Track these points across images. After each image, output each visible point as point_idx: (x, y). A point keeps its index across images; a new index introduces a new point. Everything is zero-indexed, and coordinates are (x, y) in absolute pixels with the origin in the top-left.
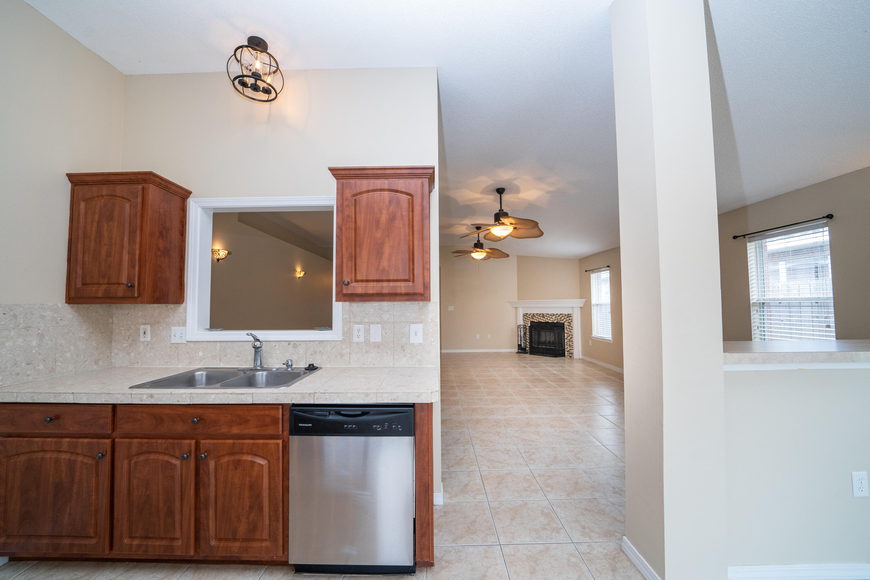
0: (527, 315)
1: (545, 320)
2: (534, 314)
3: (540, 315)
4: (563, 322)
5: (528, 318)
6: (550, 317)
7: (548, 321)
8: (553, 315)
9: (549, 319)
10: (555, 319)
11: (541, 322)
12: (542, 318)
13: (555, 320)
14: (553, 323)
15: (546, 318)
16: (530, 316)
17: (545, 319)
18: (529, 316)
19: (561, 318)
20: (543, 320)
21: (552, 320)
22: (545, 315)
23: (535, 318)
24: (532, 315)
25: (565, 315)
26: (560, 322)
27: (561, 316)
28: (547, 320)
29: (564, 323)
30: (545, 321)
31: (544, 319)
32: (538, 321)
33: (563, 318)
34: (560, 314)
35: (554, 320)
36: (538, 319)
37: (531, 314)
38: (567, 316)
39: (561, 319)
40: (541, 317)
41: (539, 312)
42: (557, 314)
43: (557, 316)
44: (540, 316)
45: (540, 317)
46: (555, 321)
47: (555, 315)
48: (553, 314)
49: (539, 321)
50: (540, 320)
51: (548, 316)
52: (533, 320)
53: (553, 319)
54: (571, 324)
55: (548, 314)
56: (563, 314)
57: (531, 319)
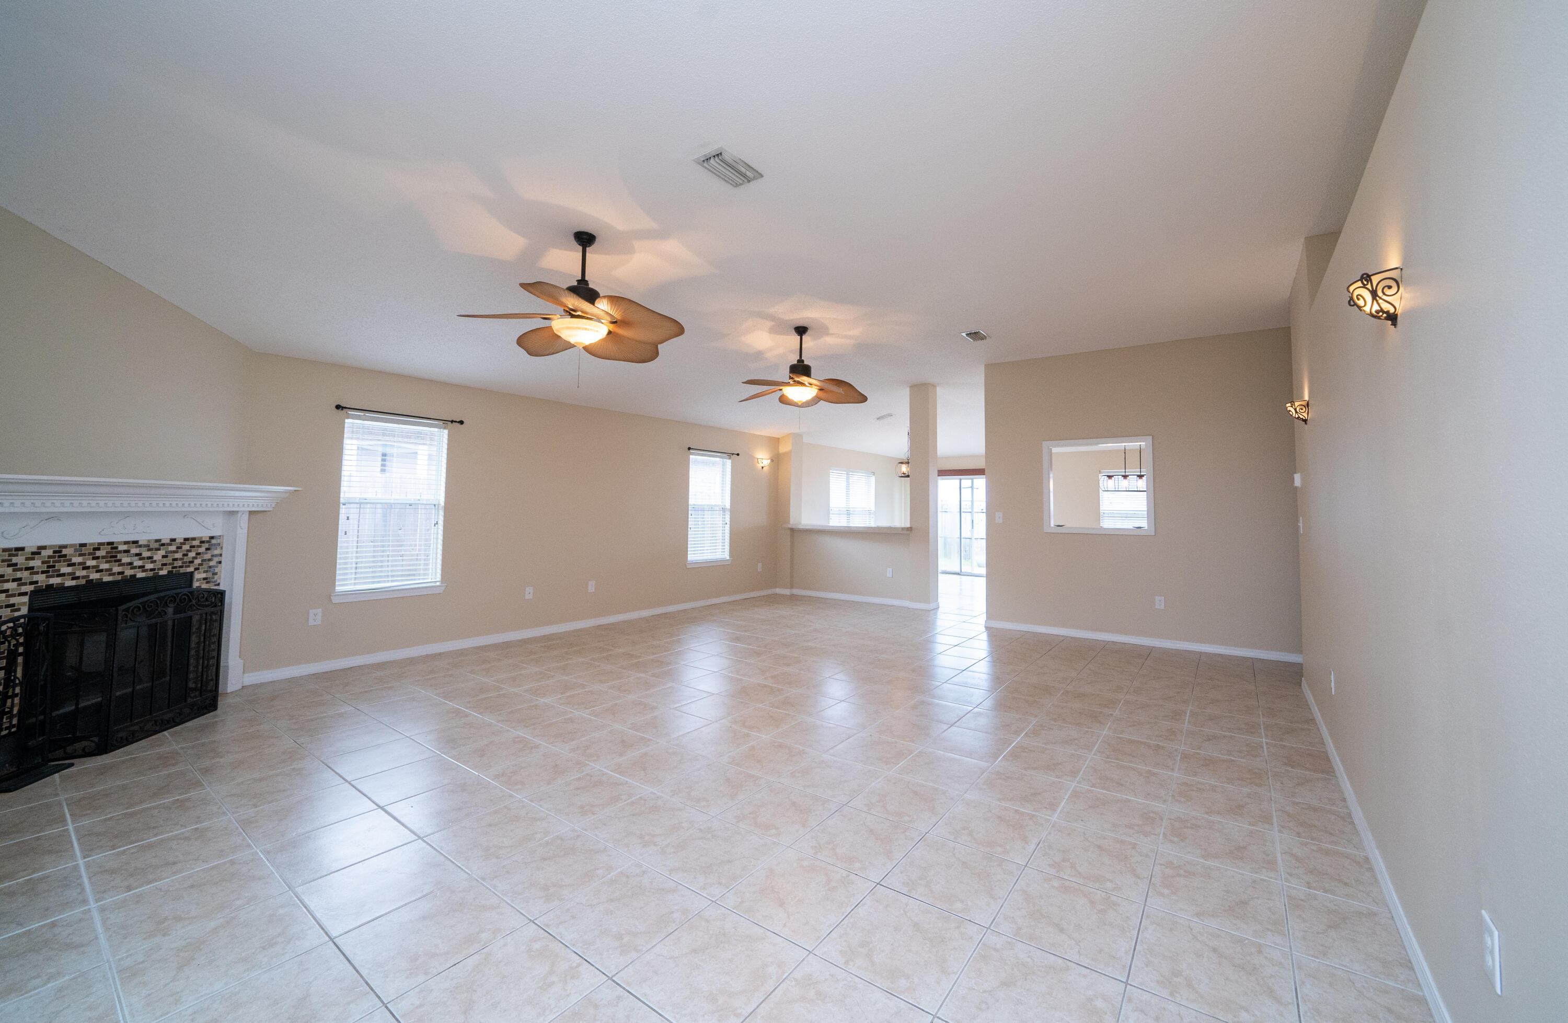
0: (14, 560)
1: (119, 573)
2: (65, 547)
3: (98, 549)
4: (191, 569)
5: (25, 575)
6: (146, 554)
7: (131, 572)
8: (156, 545)
9: (138, 563)
10: (165, 561)
11: (100, 584)
12: (104, 566)
13: (164, 565)
14: (156, 577)
15: (126, 560)
16: (36, 563)
17: (119, 569)
18: (31, 563)
19: (187, 555)
20: (107, 572)
21: (149, 566)
22: (122, 548)
23: (66, 570)
24: (49, 552)
25: (202, 542)
26: (182, 570)
27: (186, 547)
28: (129, 572)
29: (192, 574)
30: (119, 577)
31: (116, 569)
32: (83, 582)
33: (192, 554)
34: (186, 539)
35: (158, 565)
36: (84, 573)
37: (44, 548)
38: (207, 545)
39: (186, 559)
40: (103, 557)
41: (92, 538)
42: (173, 540)
43: (173, 548)
44: (98, 553)
45: (94, 558)
46: (163, 572)
47: (163, 545)
48: (157, 541)
49: (90, 582)
50: (94, 576)
51: (134, 551)
52: (55, 581)
53: (155, 562)
54: (216, 574)
55: (135, 542)
56: (194, 539)
57: (41, 578)
